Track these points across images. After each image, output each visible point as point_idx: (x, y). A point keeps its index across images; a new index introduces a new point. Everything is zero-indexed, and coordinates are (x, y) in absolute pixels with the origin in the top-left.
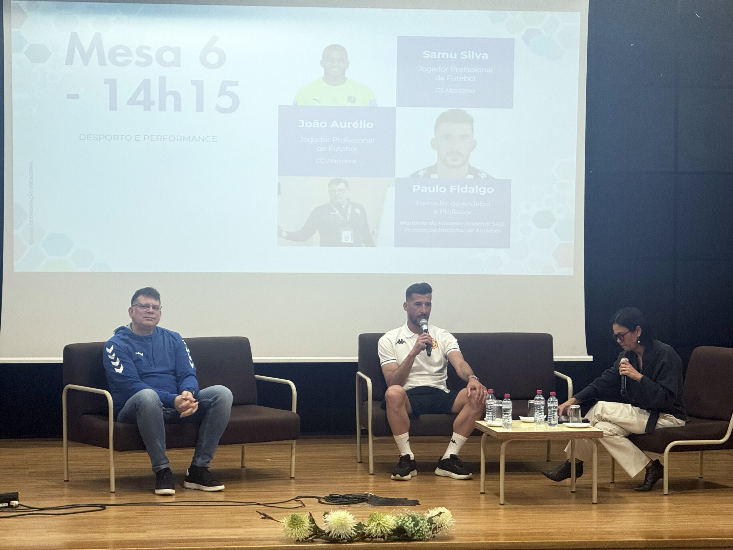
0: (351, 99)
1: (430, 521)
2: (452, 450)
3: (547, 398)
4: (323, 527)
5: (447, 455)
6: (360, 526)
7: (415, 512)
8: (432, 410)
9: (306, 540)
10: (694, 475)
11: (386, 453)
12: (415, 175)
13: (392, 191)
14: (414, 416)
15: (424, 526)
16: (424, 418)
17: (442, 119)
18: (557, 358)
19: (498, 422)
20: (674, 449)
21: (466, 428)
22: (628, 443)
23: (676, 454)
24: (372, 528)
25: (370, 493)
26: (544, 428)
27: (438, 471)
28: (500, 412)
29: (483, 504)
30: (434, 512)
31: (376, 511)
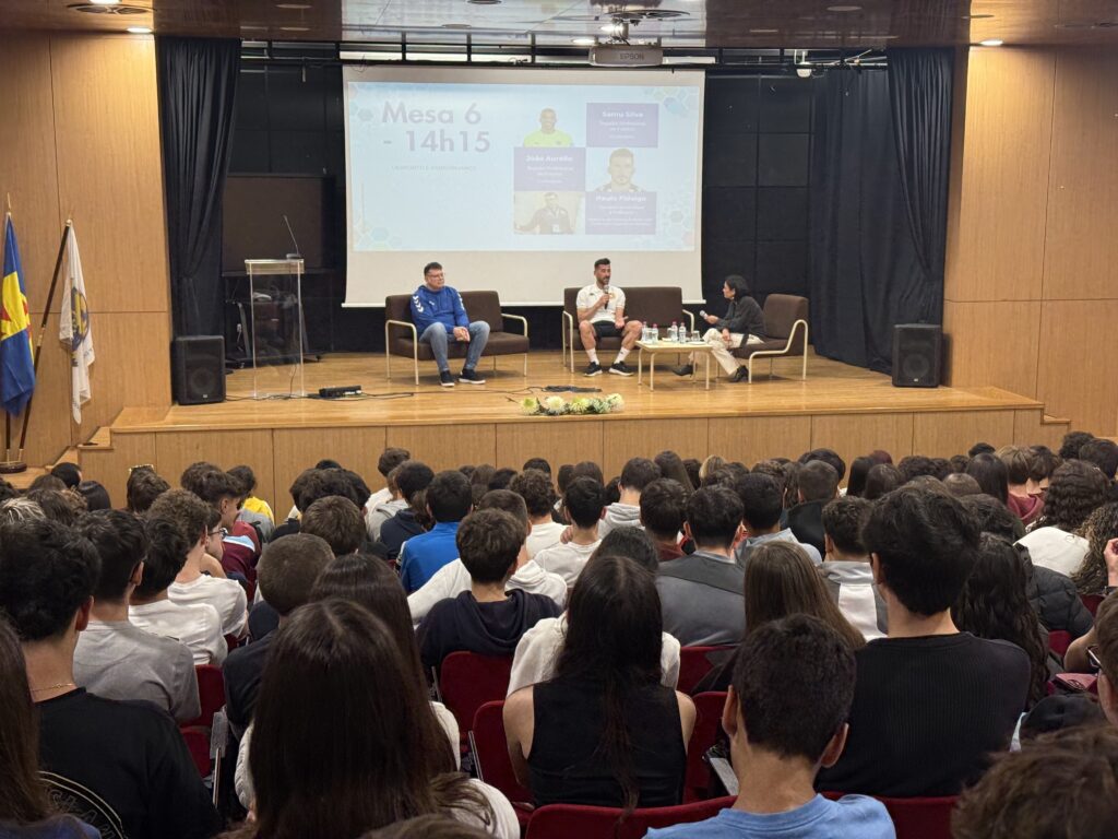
0: (559, 143)
1: (609, 402)
2: (620, 358)
3: (679, 326)
4: (545, 406)
5: (617, 361)
6: (567, 405)
7: (599, 396)
8: (609, 335)
9: (535, 414)
10: (766, 372)
11: (582, 360)
12: (598, 190)
13: (583, 200)
14: (598, 338)
15: (606, 405)
16: (604, 339)
17: (614, 155)
18: (685, 301)
19: (650, 341)
20: (756, 357)
21: (630, 345)
22: (727, 354)
23: (757, 360)
24: (574, 407)
25: (572, 385)
26: (677, 345)
27: (612, 370)
28: (651, 336)
29: (640, 391)
30: (611, 397)
31: (577, 396)
